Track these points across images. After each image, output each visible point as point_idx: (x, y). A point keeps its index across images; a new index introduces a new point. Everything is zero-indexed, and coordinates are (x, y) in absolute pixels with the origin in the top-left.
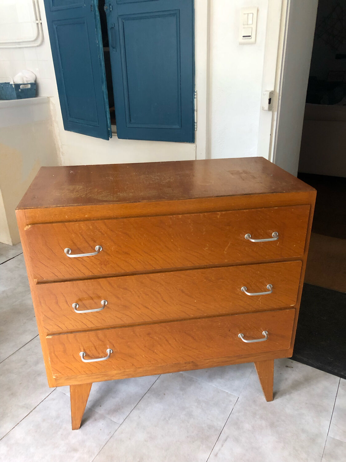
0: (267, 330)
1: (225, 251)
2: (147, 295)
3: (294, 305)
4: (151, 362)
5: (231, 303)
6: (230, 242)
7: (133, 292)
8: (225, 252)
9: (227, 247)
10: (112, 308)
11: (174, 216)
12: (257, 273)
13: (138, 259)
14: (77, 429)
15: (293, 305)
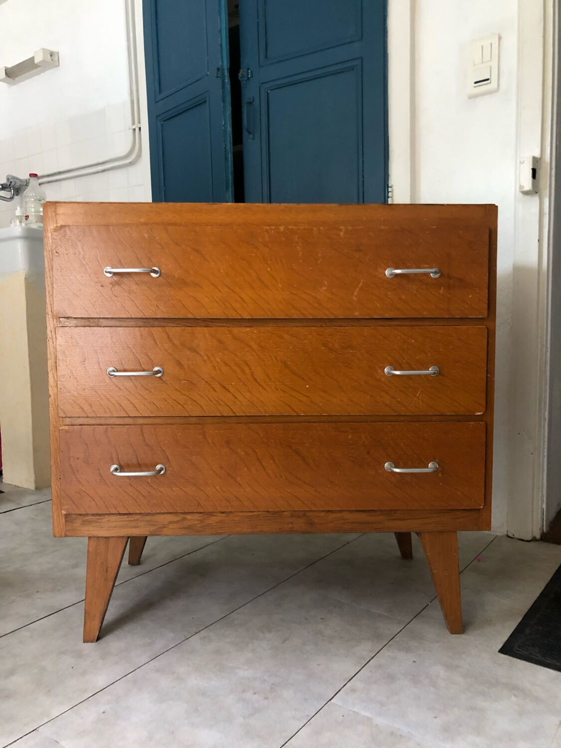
0: (437, 461)
1: (354, 296)
2: (226, 364)
3: (481, 413)
4: (230, 503)
5: (368, 397)
6: (362, 280)
7: (206, 358)
8: (355, 299)
9: (358, 289)
10: (171, 384)
11: (273, 228)
12: (410, 342)
13: (215, 297)
14: (92, 642)
15: (479, 414)
